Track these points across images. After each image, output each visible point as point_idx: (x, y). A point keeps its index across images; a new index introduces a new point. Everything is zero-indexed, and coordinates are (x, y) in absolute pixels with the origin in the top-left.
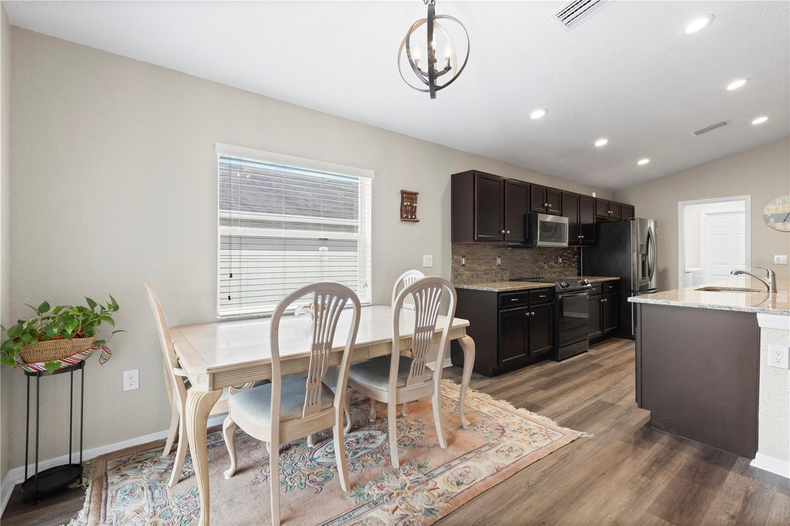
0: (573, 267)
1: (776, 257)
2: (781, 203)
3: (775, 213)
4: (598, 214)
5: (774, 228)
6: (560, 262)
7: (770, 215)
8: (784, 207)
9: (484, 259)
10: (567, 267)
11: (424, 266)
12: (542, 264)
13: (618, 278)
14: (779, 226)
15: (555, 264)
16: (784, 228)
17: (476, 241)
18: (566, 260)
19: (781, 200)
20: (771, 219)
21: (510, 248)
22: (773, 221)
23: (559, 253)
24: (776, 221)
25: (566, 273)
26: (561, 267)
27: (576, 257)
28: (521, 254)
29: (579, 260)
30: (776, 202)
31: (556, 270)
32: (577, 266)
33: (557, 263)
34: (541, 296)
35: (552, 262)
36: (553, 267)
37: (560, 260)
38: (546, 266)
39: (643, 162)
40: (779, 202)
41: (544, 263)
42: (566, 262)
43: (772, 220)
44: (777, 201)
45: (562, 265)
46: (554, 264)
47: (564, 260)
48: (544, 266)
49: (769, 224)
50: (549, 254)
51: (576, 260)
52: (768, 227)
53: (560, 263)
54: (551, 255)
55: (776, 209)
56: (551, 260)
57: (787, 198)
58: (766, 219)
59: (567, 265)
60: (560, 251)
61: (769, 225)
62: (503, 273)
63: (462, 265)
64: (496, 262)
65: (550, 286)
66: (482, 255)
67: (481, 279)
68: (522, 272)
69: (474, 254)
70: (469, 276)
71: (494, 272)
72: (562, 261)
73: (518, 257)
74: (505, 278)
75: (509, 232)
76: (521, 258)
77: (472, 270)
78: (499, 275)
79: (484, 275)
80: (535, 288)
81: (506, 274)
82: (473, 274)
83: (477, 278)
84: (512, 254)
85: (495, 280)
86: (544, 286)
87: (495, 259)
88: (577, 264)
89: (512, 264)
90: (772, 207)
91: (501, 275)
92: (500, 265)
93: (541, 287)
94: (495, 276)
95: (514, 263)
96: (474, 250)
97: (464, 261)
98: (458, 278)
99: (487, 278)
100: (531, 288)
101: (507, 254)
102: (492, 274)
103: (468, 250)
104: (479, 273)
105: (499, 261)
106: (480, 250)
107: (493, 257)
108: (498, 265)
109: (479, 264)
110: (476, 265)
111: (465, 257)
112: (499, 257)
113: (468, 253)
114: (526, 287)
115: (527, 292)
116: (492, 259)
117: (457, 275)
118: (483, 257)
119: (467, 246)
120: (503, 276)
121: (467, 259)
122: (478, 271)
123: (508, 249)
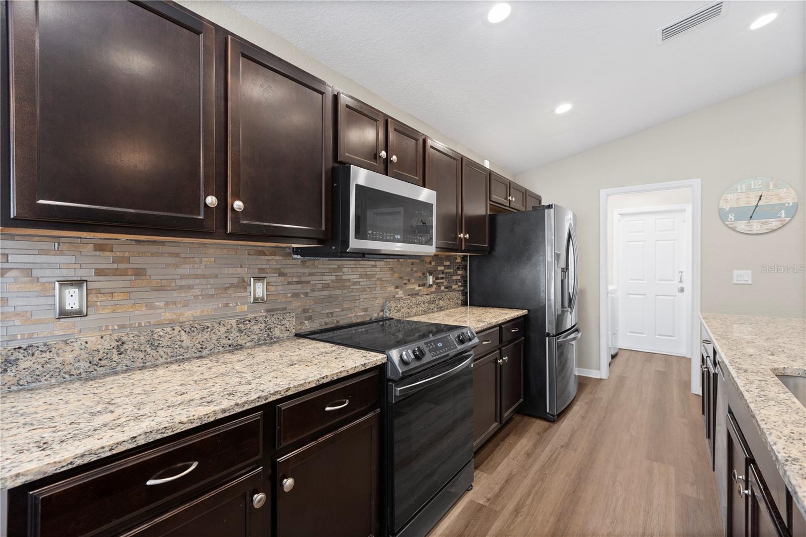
0: (454, 290)
1: (736, 272)
2: (744, 191)
3: (735, 205)
4: (492, 199)
5: (733, 229)
6: (431, 283)
7: (728, 209)
8: (749, 197)
9: (190, 287)
10: (443, 291)
12: (392, 289)
13: (525, 312)
14: (742, 225)
15: (422, 288)
16: (748, 228)
17: (18, 222)
18: (442, 278)
19: (744, 187)
20: (730, 215)
21: (299, 257)
22: (733, 219)
23: (428, 266)
24: (737, 219)
25: (442, 303)
26: (432, 293)
27: (460, 272)
28: (335, 270)
29: (464, 278)
30: (737, 189)
31: (420, 299)
32: (462, 288)
33: (424, 285)
34: (328, 409)
35: (414, 283)
36: (415, 294)
37: (431, 280)
38: (400, 293)
39: (563, 108)
40: (741, 189)
41: (397, 287)
42: (443, 283)
43: (731, 217)
44: (739, 187)
45: (433, 289)
46: (417, 288)
47: (437, 279)
48: (397, 293)
49: (727, 223)
50: (409, 269)
51: (459, 277)
52: (726, 227)
53: (431, 286)
54: (412, 270)
55: (738, 199)
56: (412, 281)
57: (752, 183)
58: (723, 216)
59: (443, 288)
60: (430, 263)
61: (727, 225)
62: (273, 319)
63: (64, 314)
64: (244, 294)
65: (363, 369)
66: (182, 277)
67: (169, 351)
68: (338, 310)
69: (139, 273)
70: (98, 351)
71: (233, 322)
72: (434, 281)
73: (325, 278)
74: (277, 332)
75: (238, 205)
76: (333, 278)
77: (122, 327)
78: (255, 327)
79: (184, 336)
80: (302, 389)
81: (283, 322)
82: (125, 339)
83: (148, 350)
84: (306, 271)
85: (240, 342)
86: (341, 372)
87: (243, 285)
88: (460, 284)
89: (306, 294)
90: (730, 197)
91: (264, 325)
92: (262, 299)
93: (326, 381)
94: (240, 331)
95: (313, 290)
96: (137, 262)
97: (73, 299)
98: (23, 365)
99: (200, 343)
100: (279, 397)
101: (286, 271)
102: (223, 329)
103: (105, 260)
104: (161, 334)
105: (260, 289)
106: (174, 260)
107: (235, 281)
108: (256, 300)
109: (162, 304)
110: (150, 306)
111: (78, 283)
112: (258, 279)
113: (99, 272)
114: (252, 402)
115: (257, 416)
116: (233, 285)
117: (17, 355)
118: (184, 282)
119: (99, 248)
120: (269, 329)
121: (99, 291)
122: (158, 325)
123: (293, 259)
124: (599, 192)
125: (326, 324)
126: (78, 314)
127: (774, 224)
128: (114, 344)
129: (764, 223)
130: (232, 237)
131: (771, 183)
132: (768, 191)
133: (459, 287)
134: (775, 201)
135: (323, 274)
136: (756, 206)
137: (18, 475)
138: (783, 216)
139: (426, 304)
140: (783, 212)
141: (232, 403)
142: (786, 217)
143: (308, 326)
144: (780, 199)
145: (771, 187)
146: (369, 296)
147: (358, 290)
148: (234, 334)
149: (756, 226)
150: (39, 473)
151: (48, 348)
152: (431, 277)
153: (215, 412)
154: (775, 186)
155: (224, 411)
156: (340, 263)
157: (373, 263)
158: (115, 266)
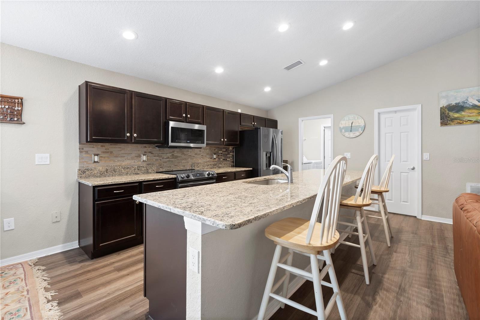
0: (228, 161)
1: (345, 154)
3: (344, 126)
5: (344, 136)
6: (215, 158)
7: (342, 127)
8: (349, 123)
9: (124, 157)
10: (221, 161)
11: (36, 164)
13: (251, 169)
14: (347, 134)
16: (349, 135)
17: (90, 142)
18: (222, 156)
19: (347, 118)
21: (158, 148)
22: (344, 132)
23: (213, 151)
25: (220, 165)
26: (215, 161)
27: (231, 154)
28: (171, 152)
29: (233, 156)
30: (345, 119)
33: (211, 158)
38: (200, 161)
39: (267, 89)
40: (346, 119)
42: (222, 158)
43: (343, 131)
44: (346, 118)
45: (217, 160)
47: (219, 156)
48: (198, 161)
51: (231, 156)
52: (342, 135)
53: (215, 159)
55: (345, 123)
57: (350, 116)
58: (341, 129)
59: (221, 160)
60: (215, 150)
61: (342, 134)
62: (149, 167)
63: (95, 162)
64: (140, 159)
65: (168, 178)
66: (122, 154)
67: (118, 173)
68: (173, 165)
69: (111, 152)
70: (102, 171)
71: (136, 167)
72: (217, 157)
73: (167, 155)
74: (150, 171)
75: (135, 135)
76: (171, 155)
77: (107, 166)
78: (143, 169)
79: (122, 170)
80: (149, 180)
81: (152, 168)
82: (108, 169)
83: (113, 172)
84: (161, 152)
85: (138, 173)
86: (160, 178)
87: (139, 156)
88: (231, 158)
89: (161, 160)
90: (343, 122)
91: (145, 168)
92: (145, 160)
93: (156, 179)
94: (138, 169)
95: (163, 159)
96: (111, 150)
97: (96, 158)
98: (87, 173)
99: (127, 172)
100: (142, 180)
101: (153, 152)
102: (133, 169)
103: (103, 149)
104: (117, 168)
105: (145, 158)
106: (120, 149)
107: (137, 155)
108: (143, 161)
109: (117, 161)
110: (114, 161)
111: (97, 155)
112: (144, 155)
113: (104, 152)
114: (136, 180)
115: (137, 184)
116: (136, 156)
117: (86, 170)
118: (123, 155)
119: (102, 146)
120: (147, 170)
121: (101, 157)
122: (116, 166)
123: (156, 149)
124: (298, 119)
125: (168, 170)
126: (97, 162)
127: (357, 134)
128: (105, 170)
129: (354, 133)
130: (134, 143)
131: (356, 117)
132: (355, 120)
133: (231, 159)
134: (357, 124)
135: (167, 154)
136: (352, 126)
137: (94, 184)
138: (360, 130)
139: (212, 166)
140: (360, 129)
141: (131, 180)
142: (361, 131)
143: (161, 170)
144: (359, 123)
145: (356, 119)
146: (185, 161)
147: (181, 159)
148: (137, 170)
149: (352, 135)
150: (97, 184)
151: (92, 170)
152: (215, 155)
153: (127, 181)
154: (357, 118)
155: (129, 181)
156: (173, 150)
157: (187, 150)
158: (105, 151)
